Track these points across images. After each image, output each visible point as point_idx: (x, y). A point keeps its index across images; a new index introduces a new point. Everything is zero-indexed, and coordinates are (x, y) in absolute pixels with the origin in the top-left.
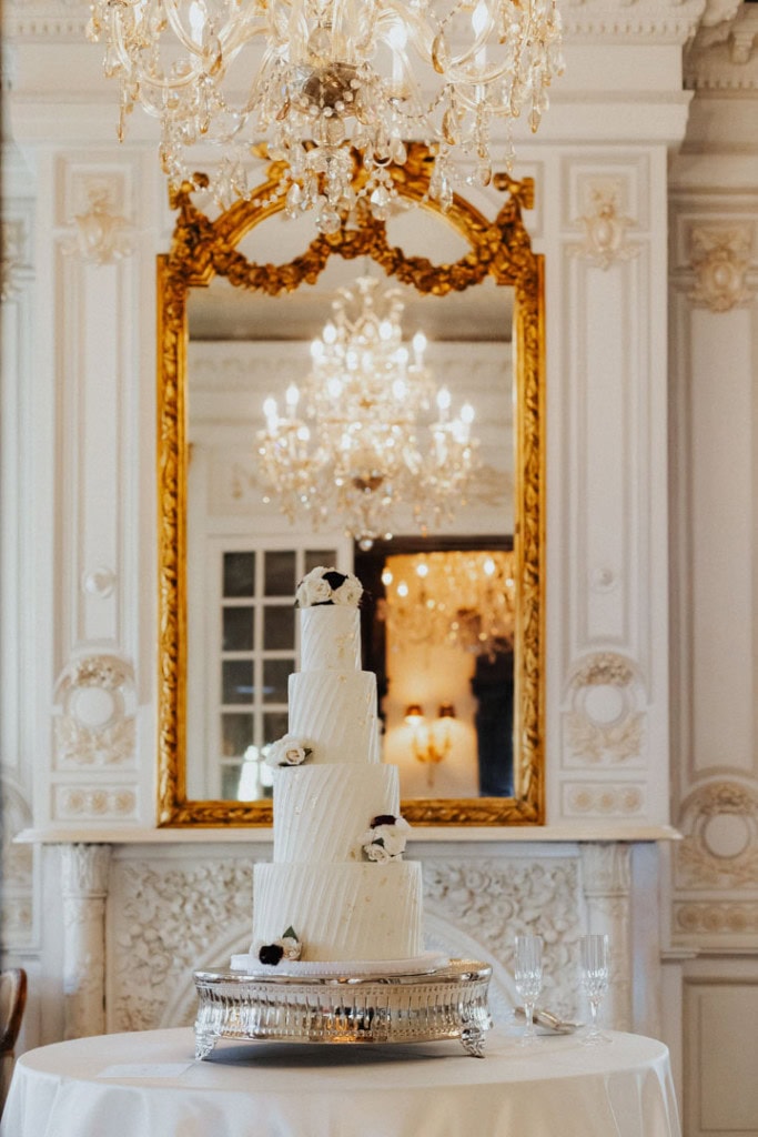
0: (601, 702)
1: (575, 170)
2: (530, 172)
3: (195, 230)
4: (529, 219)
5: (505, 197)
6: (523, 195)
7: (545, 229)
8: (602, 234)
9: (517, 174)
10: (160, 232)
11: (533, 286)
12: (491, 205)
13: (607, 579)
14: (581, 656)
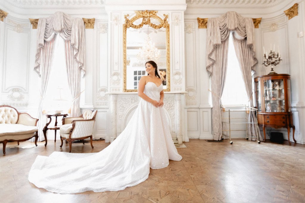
0: (177, 77)
1: (173, 14)
2: (168, 14)
3: (127, 21)
4: (167, 20)
5: (165, 17)
6: (167, 17)
7: (170, 21)
8: (176, 21)
9: (166, 14)
10: (123, 22)
11: (168, 27)
12: (163, 18)
13: (178, 62)
14: (174, 72)
